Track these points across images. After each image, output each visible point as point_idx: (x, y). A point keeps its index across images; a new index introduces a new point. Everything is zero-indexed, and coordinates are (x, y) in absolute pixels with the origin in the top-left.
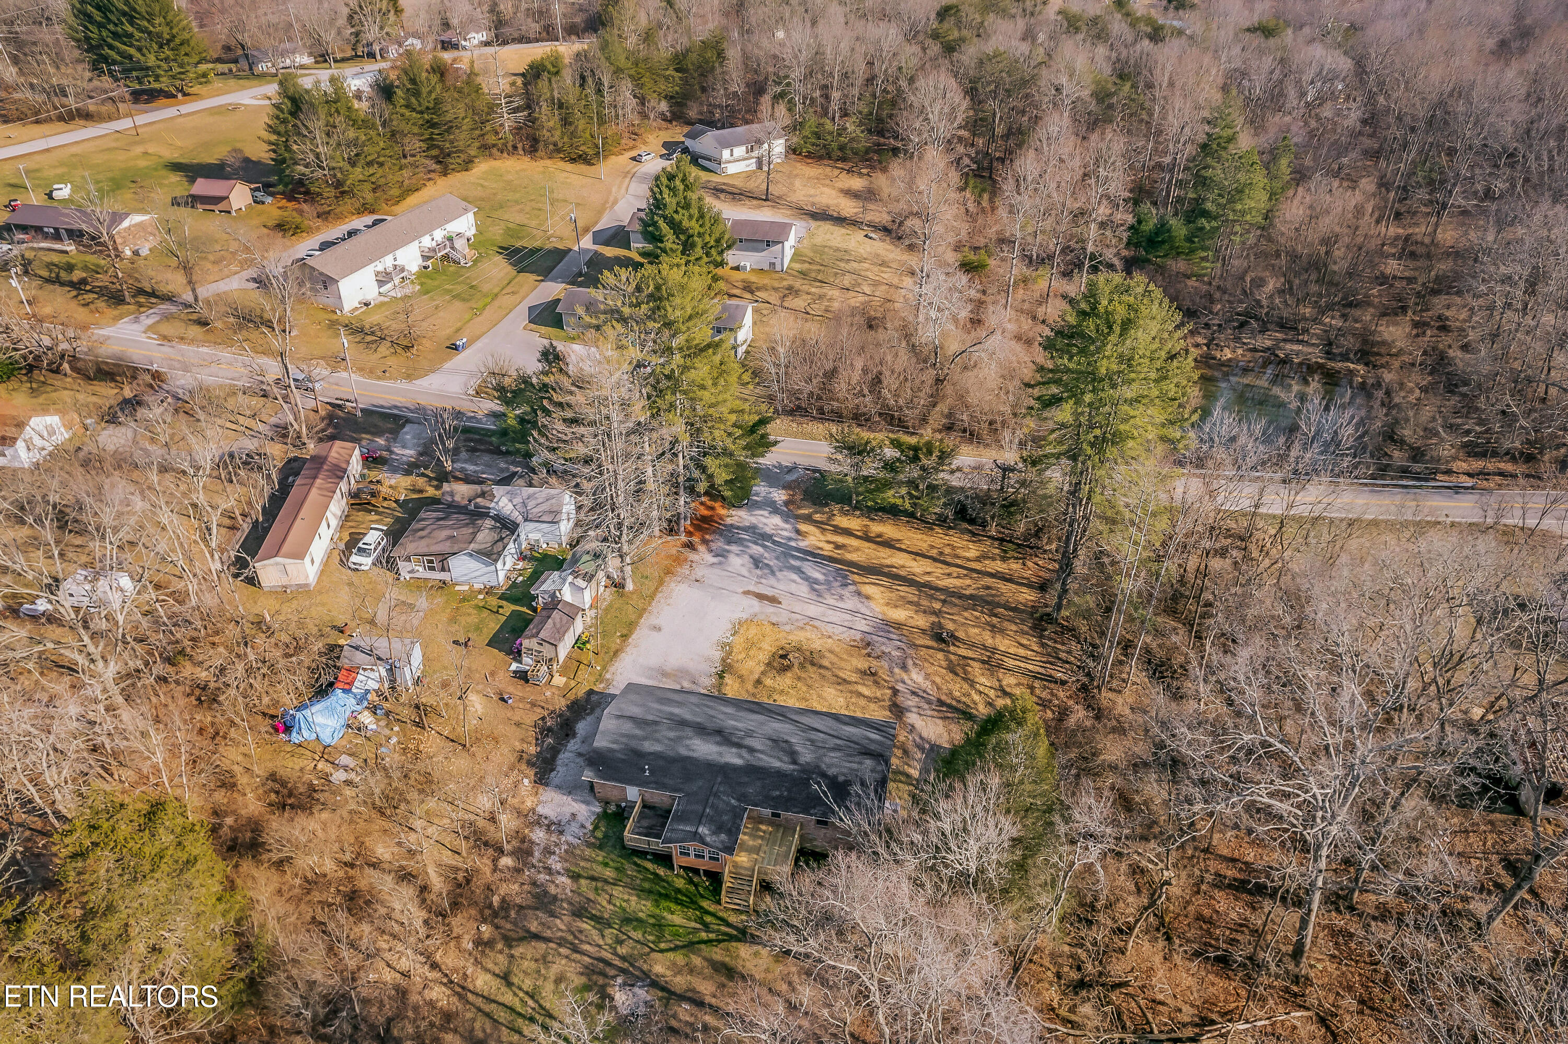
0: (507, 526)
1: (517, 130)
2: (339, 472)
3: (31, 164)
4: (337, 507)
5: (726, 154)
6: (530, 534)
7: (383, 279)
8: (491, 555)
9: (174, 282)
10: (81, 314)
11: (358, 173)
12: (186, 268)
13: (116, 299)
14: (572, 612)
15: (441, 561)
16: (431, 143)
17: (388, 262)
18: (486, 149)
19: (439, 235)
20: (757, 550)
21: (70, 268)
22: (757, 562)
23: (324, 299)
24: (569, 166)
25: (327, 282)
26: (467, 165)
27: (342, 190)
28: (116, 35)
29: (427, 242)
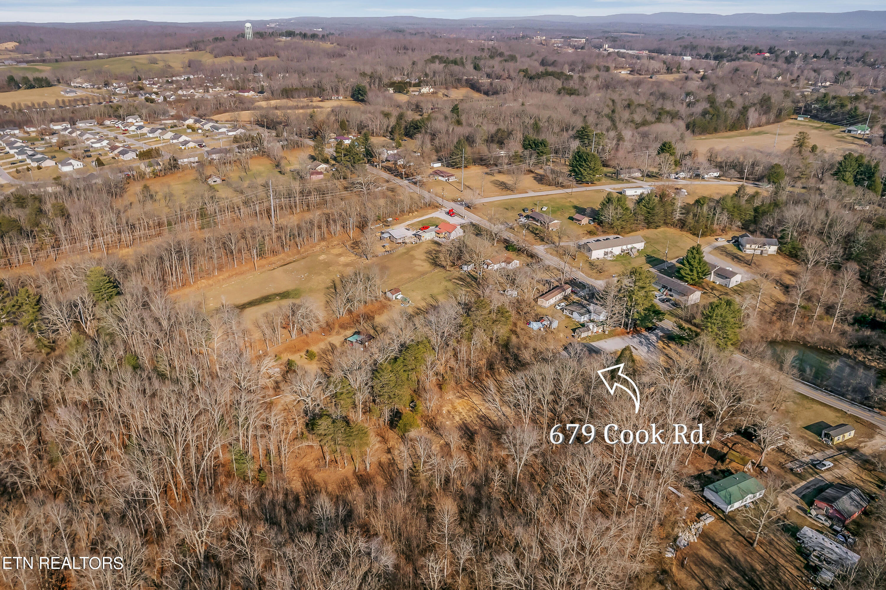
0: (589, 312)
1: (680, 220)
2: (564, 290)
3: (541, 198)
4: (560, 296)
5: (748, 246)
6: (593, 317)
7: (606, 254)
8: (581, 314)
9: (556, 239)
10: (533, 241)
11: (618, 223)
12: (560, 238)
13: (542, 240)
14: (589, 330)
15: (572, 312)
16: (646, 218)
17: (610, 249)
18: (666, 224)
19: (629, 246)
20: (643, 340)
21: (537, 229)
22: (640, 342)
23: (587, 254)
24: (691, 236)
25: (590, 250)
26: (657, 227)
27: (611, 226)
28: (580, 165)
29: (624, 247)
